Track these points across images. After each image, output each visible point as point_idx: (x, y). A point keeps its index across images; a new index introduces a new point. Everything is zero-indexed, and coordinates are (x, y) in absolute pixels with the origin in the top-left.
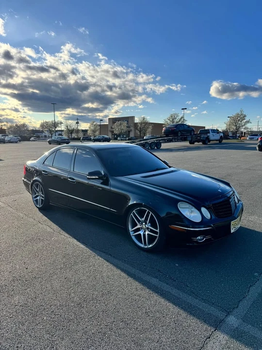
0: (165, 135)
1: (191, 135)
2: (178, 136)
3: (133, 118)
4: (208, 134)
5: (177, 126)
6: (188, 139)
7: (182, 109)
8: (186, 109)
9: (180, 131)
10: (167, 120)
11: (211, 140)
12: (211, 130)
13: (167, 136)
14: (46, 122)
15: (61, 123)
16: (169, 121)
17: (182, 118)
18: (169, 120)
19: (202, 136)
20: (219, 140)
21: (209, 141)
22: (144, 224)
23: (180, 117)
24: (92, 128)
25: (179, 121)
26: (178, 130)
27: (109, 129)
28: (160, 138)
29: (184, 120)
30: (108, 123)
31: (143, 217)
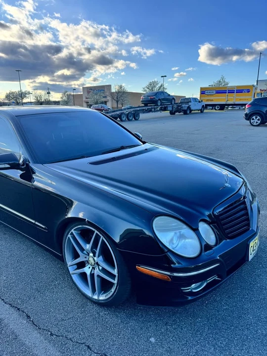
0: (143, 105)
1: (171, 104)
2: (158, 105)
3: (109, 86)
4: (190, 104)
5: (156, 94)
6: (169, 109)
7: (162, 77)
8: (166, 76)
9: (159, 99)
10: (146, 89)
11: (192, 110)
12: (193, 98)
13: (146, 105)
14: (12, 93)
15: (29, 93)
16: (148, 90)
17: (161, 86)
18: (148, 88)
19: (183, 106)
20: (201, 110)
21: (191, 111)
22: (91, 254)
23: (159, 85)
24: (64, 98)
25: (159, 89)
26: (157, 99)
27: (84, 99)
28: (137, 107)
29: (164, 88)
30: (82, 93)
31: (89, 243)
